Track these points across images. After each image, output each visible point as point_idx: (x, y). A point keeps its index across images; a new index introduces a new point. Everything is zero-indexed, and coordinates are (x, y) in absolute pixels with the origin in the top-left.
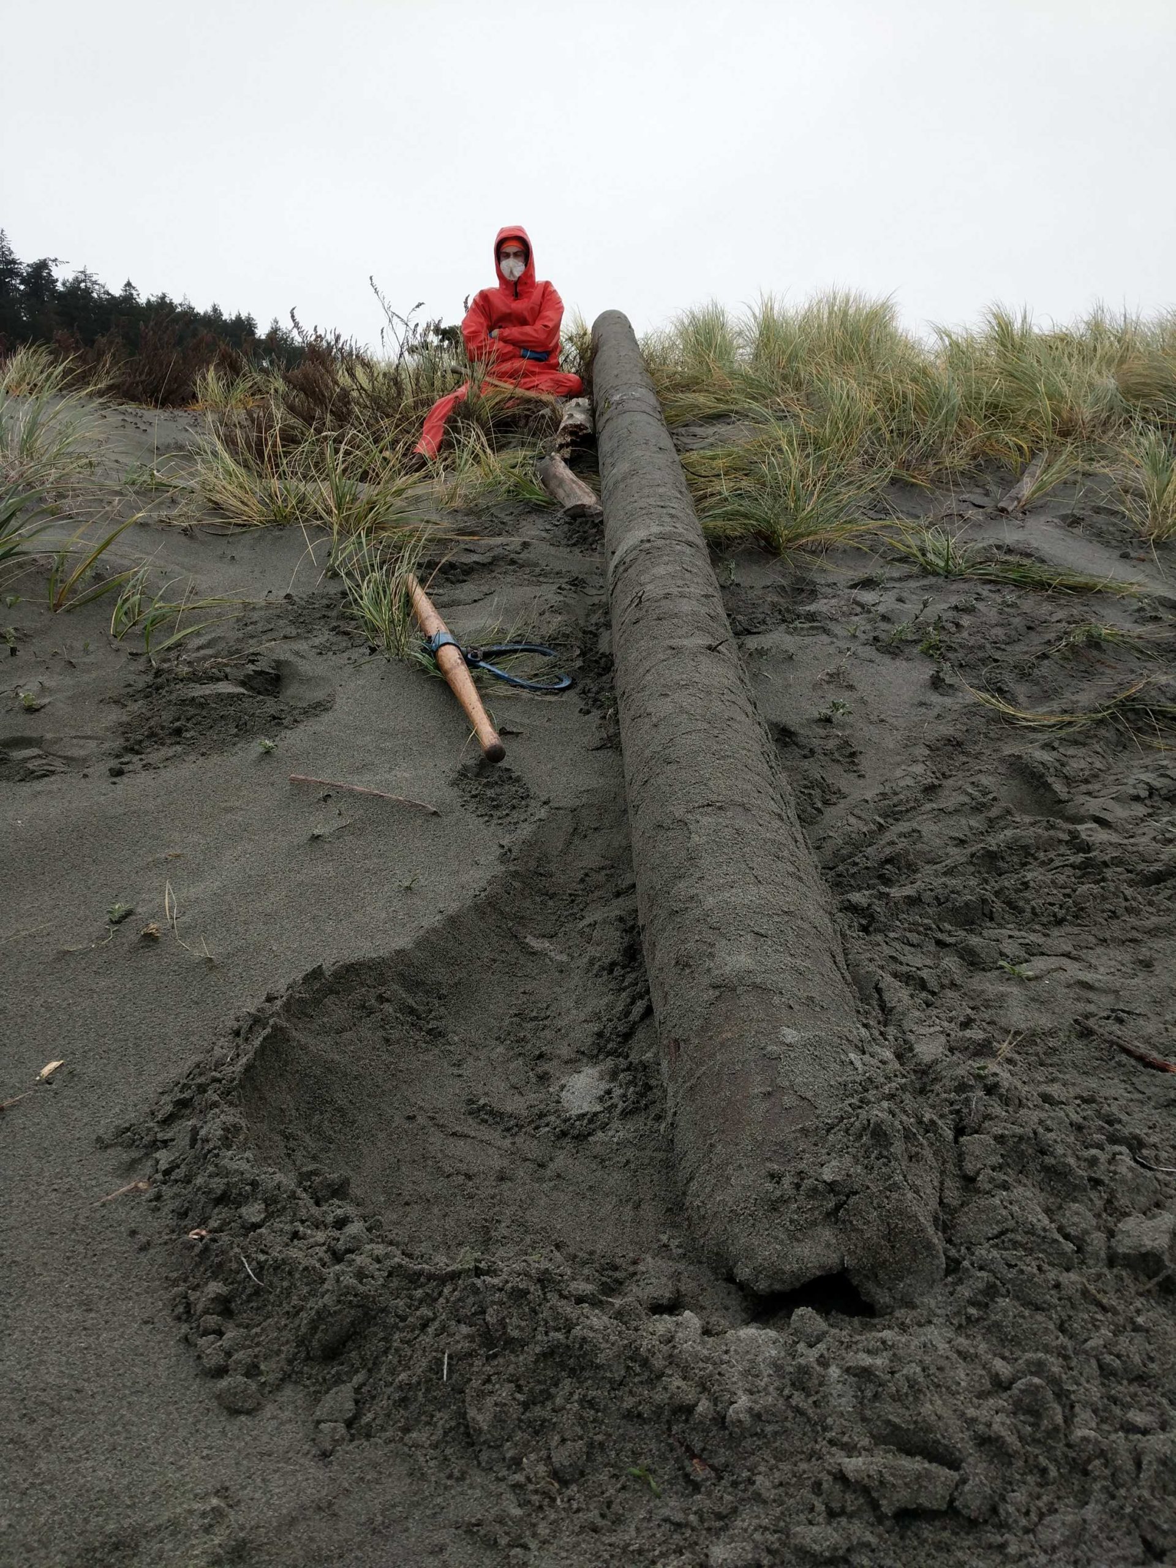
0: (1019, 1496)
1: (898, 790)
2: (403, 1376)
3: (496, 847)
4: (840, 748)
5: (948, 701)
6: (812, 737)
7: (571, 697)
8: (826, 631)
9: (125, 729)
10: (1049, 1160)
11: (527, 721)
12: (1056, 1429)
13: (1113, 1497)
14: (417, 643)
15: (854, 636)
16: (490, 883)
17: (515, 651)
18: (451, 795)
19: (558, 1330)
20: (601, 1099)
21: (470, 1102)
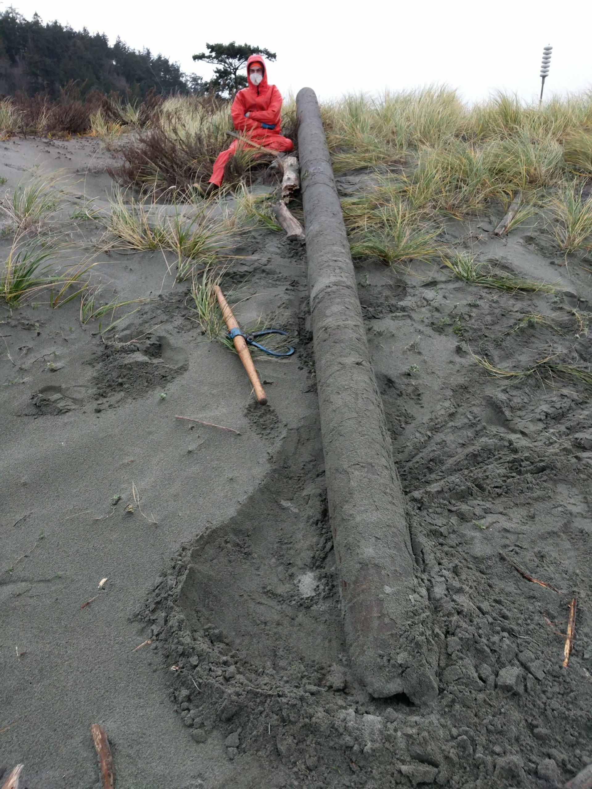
0: (456, 778)
1: (438, 417)
2: (255, 733)
3: (265, 454)
4: (414, 391)
5: (463, 360)
6: (401, 383)
7: (294, 359)
8: (410, 317)
9: (97, 381)
10: (478, 647)
11: (275, 375)
12: (470, 754)
13: (486, 778)
14: (224, 334)
15: (423, 321)
16: (265, 477)
17: (269, 333)
18: (244, 422)
19: (307, 717)
20: (315, 590)
21: (264, 588)
